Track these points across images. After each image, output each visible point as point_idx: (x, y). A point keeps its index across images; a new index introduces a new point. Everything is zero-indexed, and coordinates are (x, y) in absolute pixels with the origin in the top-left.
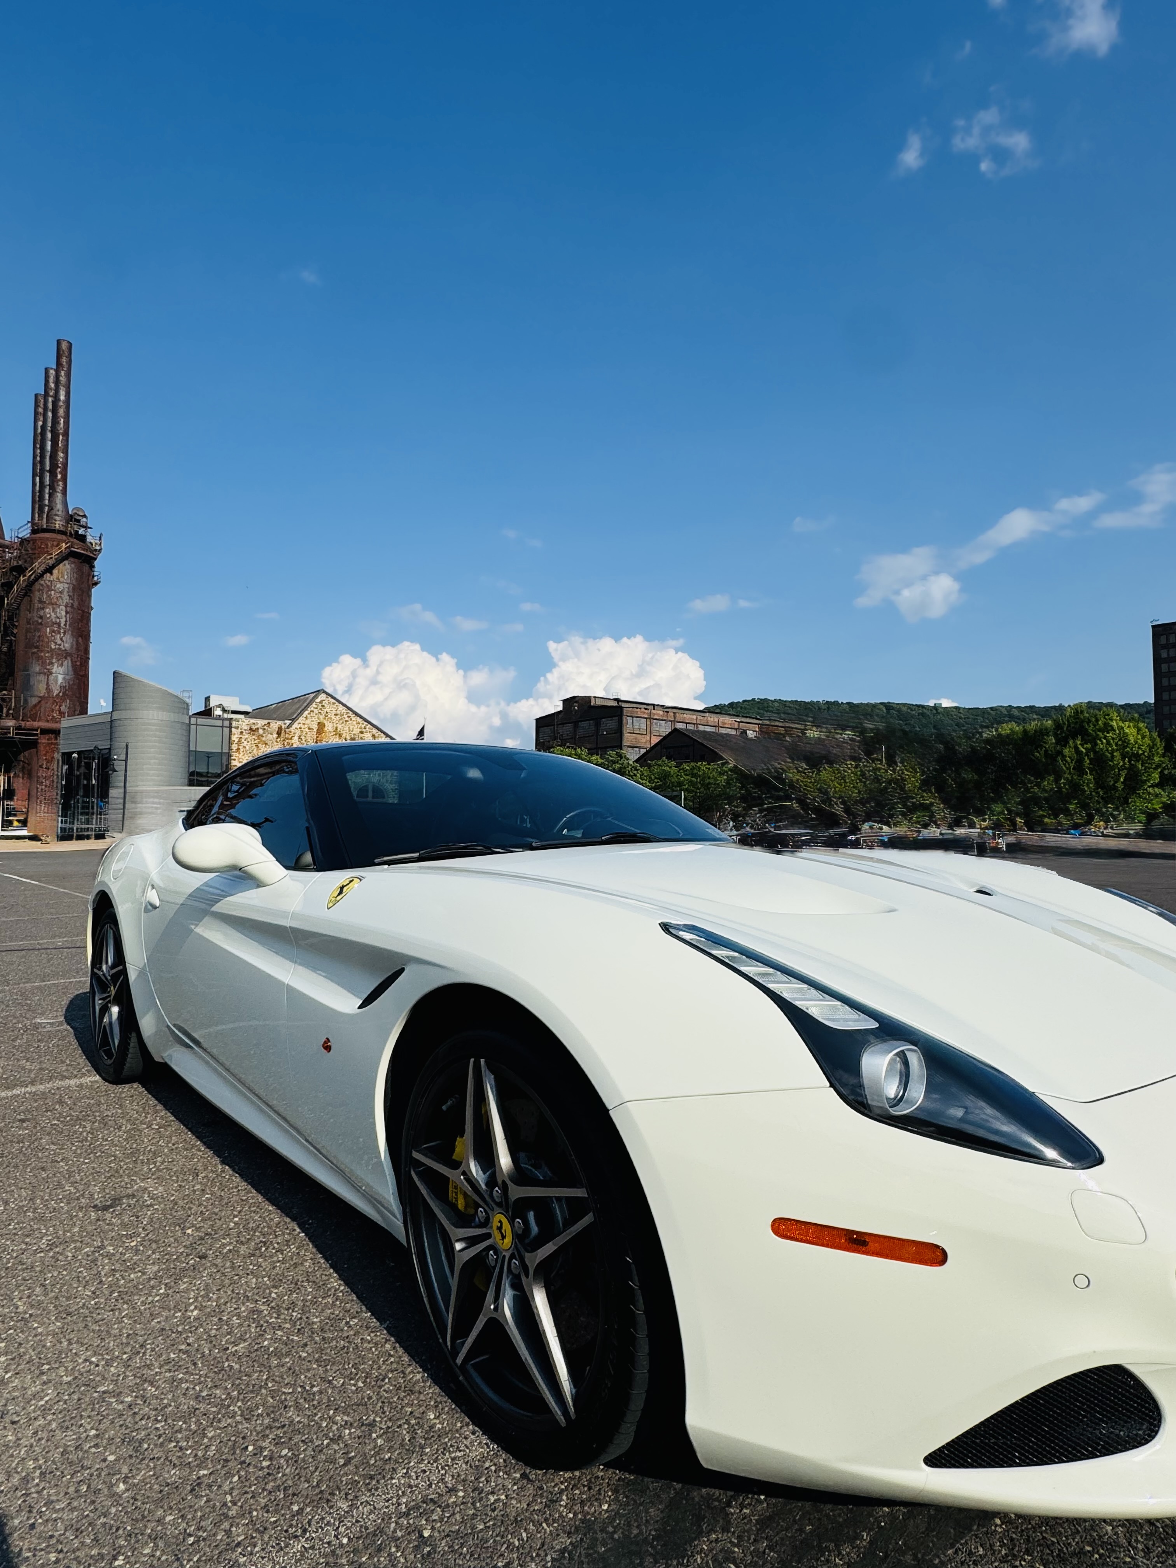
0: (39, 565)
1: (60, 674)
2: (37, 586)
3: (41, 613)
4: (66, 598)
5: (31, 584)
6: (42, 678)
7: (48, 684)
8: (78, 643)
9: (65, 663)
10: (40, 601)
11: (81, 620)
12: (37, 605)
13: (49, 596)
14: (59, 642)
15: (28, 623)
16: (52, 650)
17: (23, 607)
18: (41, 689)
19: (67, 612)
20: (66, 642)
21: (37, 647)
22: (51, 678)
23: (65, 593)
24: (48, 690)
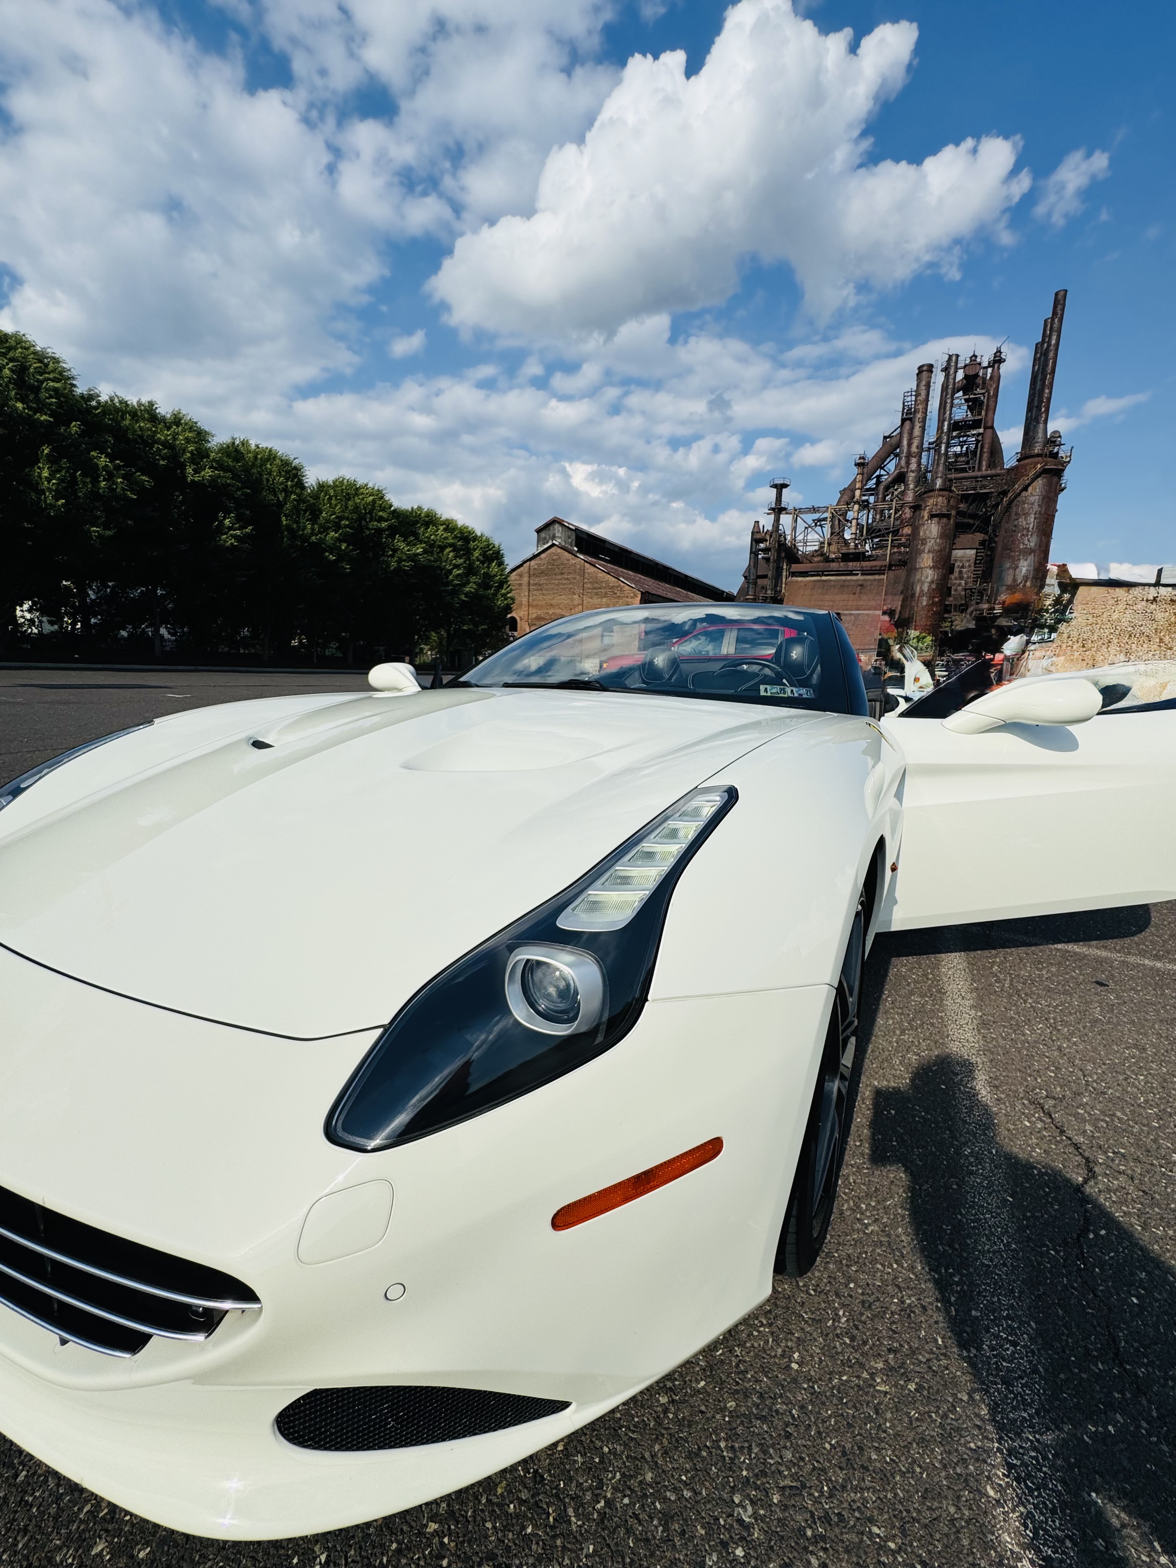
0: (1017, 487)
1: (1025, 567)
2: (1015, 502)
3: (1016, 523)
4: (1036, 508)
5: (1011, 502)
6: (1011, 571)
7: (1014, 576)
8: (1041, 541)
9: (1029, 558)
10: (1017, 514)
11: (1045, 523)
12: (1014, 517)
13: (1023, 508)
14: (1026, 542)
15: (1006, 532)
16: (1021, 551)
17: (1004, 520)
18: (1009, 580)
19: (1035, 518)
20: (1032, 542)
21: (1010, 549)
22: (1018, 570)
23: (1036, 504)
24: (1014, 580)
